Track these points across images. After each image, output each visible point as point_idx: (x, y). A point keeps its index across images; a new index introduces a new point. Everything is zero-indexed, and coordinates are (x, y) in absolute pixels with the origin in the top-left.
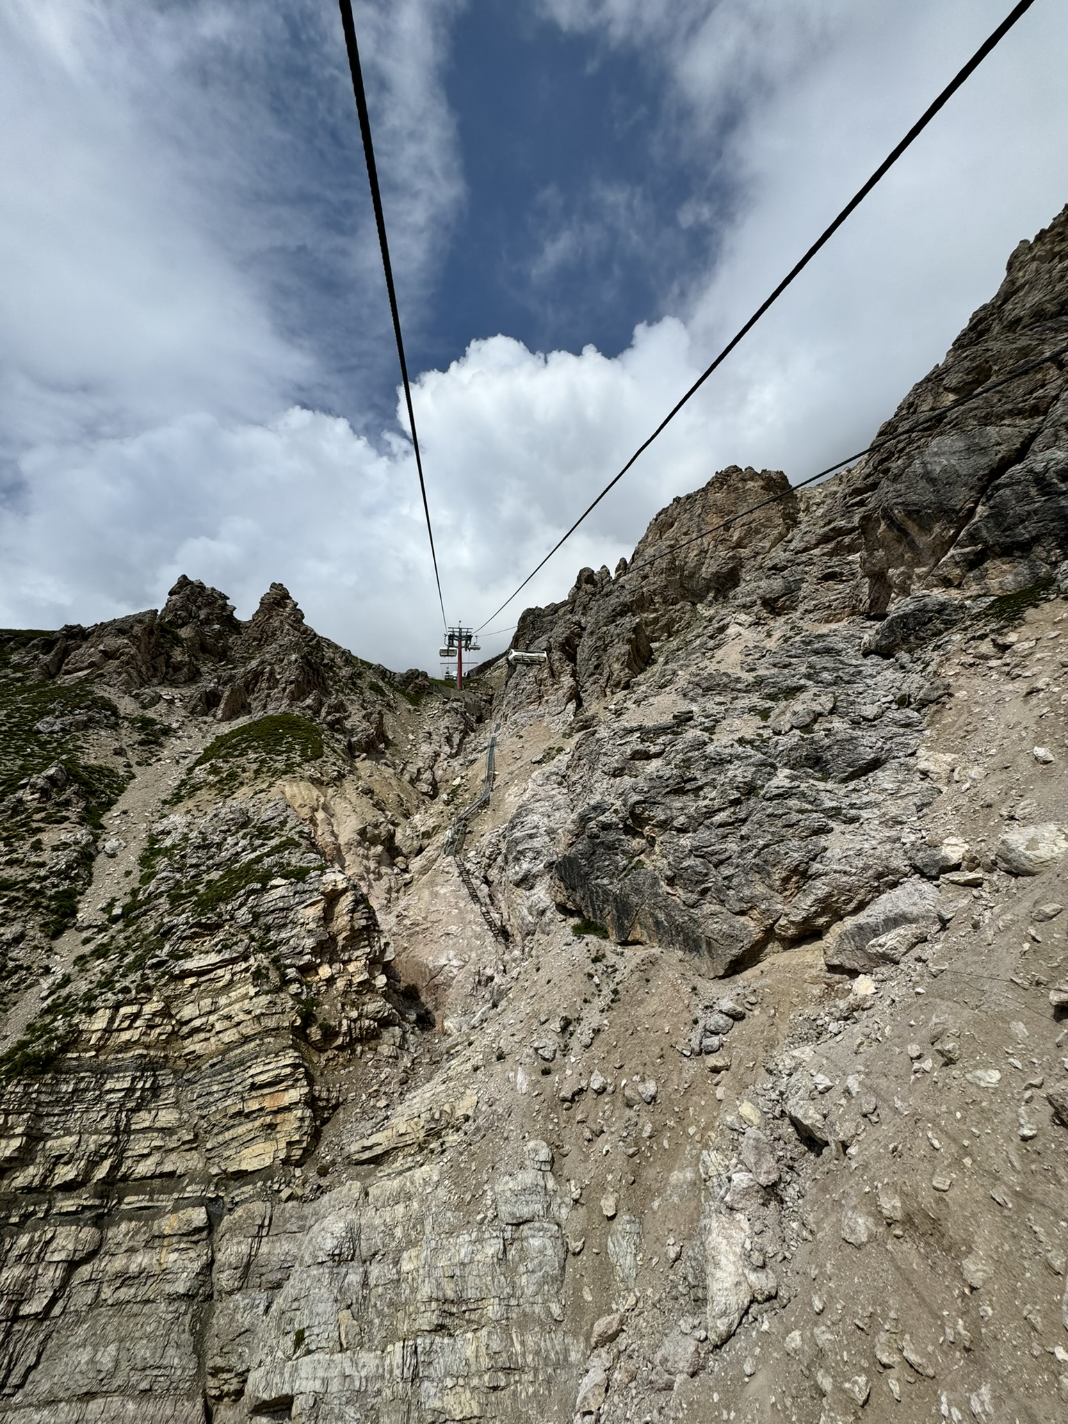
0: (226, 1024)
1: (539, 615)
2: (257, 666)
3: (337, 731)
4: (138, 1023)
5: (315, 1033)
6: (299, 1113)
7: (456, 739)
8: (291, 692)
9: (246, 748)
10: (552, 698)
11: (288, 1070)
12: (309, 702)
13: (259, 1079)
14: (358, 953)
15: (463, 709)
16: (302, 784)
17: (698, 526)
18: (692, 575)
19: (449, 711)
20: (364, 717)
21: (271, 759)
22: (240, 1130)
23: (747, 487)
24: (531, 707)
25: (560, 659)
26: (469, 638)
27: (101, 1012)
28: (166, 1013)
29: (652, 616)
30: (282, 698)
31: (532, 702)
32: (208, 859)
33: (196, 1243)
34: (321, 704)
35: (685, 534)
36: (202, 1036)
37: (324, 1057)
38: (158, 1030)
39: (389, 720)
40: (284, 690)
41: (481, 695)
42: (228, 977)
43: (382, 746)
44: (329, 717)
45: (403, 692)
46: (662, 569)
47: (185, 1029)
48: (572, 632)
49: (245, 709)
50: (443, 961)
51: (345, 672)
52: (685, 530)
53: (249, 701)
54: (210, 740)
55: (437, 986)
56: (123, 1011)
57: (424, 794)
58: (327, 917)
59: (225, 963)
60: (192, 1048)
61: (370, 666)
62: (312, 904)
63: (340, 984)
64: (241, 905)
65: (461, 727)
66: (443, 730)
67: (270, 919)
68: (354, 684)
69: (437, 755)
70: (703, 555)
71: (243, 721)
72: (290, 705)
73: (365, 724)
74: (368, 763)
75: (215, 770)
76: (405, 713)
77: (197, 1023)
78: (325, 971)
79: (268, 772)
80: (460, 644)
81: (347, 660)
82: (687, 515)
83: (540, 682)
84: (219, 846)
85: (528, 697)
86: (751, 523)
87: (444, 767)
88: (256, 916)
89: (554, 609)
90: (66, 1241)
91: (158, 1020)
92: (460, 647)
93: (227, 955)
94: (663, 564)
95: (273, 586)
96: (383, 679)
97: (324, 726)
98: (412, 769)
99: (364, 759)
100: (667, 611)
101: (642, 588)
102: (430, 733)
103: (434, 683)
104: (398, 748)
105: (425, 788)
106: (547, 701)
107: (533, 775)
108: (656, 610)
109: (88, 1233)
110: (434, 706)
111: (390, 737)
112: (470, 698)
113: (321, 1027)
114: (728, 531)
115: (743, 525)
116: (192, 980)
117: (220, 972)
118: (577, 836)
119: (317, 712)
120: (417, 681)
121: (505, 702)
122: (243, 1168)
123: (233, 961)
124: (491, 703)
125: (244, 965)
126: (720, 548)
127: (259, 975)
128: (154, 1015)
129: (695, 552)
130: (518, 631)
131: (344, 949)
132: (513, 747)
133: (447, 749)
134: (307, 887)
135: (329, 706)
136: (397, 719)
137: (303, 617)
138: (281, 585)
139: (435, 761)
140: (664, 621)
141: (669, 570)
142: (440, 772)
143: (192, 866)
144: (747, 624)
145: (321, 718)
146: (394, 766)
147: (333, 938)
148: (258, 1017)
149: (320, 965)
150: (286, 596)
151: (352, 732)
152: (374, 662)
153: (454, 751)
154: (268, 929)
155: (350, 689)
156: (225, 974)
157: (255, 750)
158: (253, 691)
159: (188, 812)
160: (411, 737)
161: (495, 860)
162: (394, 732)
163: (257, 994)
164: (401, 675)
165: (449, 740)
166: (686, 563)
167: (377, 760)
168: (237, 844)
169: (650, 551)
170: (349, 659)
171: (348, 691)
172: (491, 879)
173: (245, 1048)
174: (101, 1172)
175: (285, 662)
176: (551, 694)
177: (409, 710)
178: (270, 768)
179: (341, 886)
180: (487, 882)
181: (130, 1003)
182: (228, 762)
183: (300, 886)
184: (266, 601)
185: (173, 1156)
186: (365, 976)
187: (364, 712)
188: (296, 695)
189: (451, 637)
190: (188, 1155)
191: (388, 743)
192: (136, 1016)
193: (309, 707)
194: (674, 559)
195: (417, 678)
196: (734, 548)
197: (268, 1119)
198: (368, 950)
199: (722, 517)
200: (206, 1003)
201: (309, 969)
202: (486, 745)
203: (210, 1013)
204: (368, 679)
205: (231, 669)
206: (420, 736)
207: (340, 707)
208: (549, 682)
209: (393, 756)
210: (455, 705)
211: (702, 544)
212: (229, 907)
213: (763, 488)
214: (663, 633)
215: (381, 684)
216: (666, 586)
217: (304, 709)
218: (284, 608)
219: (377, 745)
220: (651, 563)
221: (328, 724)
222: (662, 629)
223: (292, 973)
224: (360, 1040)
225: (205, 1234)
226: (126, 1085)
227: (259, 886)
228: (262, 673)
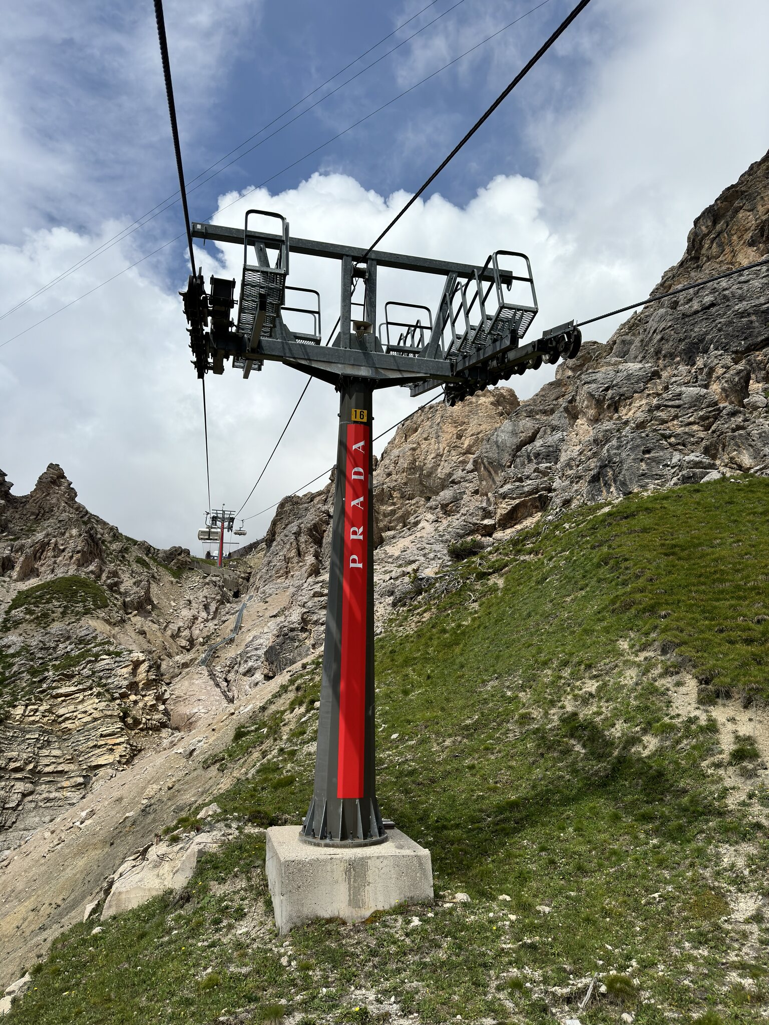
0: (83, 715)
1: (297, 503)
2: (44, 538)
3: (115, 591)
4: (37, 714)
5: (130, 720)
6: (125, 745)
7: (213, 607)
8: (78, 560)
9: (50, 598)
10: (297, 573)
11: (119, 730)
12: (91, 568)
13: (104, 733)
14: (150, 692)
15: (221, 584)
16: (98, 621)
17: (436, 433)
18: (429, 475)
19: (208, 584)
20: (134, 584)
21: (72, 606)
22: (96, 752)
23: (479, 402)
24: (279, 581)
25: (306, 542)
26: (232, 520)
27: (19, 707)
28: (49, 711)
29: (390, 509)
30: (69, 565)
31: (280, 577)
32: (49, 655)
33: (79, 789)
34: (102, 571)
35: (426, 439)
36: (70, 721)
37: (133, 732)
38: (47, 718)
39: (154, 589)
40: (71, 557)
41: (241, 571)
42: (81, 697)
43: (149, 607)
44: (109, 581)
45: (166, 567)
46: (404, 469)
47: (61, 719)
48: (321, 520)
49: (34, 573)
50: (196, 710)
51: (116, 546)
52: (425, 436)
53: (36, 566)
54: (14, 595)
55: (191, 723)
56: (29, 708)
57: (182, 647)
58: (134, 672)
59: (80, 691)
60: (66, 726)
61: (135, 542)
62: (125, 667)
63: (141, 704)
64: (84, 668)
65: (219, 597)
66: (201, 599)
67: (101, 674)
68: (123, 557)
69: (195, 618)
70: (439, 458)
71: (33, 582)
72: (77, 570)
73: (135, 589)
74: (138, 618)
75: (29, 612)
76: (168, 585)
77: (68, 715)
78: (133, 697)
79: (72, 613)
80: (223, 525)
81: (114, 535)
82: (429, 423)
83: (287, 560)
84: (55, 648)
85: (277, 572)
86: (478, 433)
87: (201, 628)
88: (94, 673)
89: (312, 497)
90: (20, 787)
91: (47, 714)
92: (223, 528)
93: (81, 687)
94: (404, 463)
95: (51, 466)
96: (147, 555)
97: (105, 587)
98: (173, 627)
99: (135, 615)
100: (403, 505)
101: (383, 484)
102: (190, 601)
103: (196, 561)
104: (162, 611)
105: (184, 643)
106: (292, 576)
107: (269, 624)
108: (394, 504)
109: (29, 786)
110: (195, 579)
111: (155, 603)
112: (229, 575)
113: (132, 718)
114: (460, 439)
115: (472, 435)
116: (63, 698)
117: (77, 695)
118: (278, 636)
119: (99, 577)
120: (180, 557)
121: (258, 577)
122: (99, 763)
123: (84, 690)
124: (248, 580)
125: (90, 692)
126: (453, 453)
127: (99, 695)
128: (45, 711)
129: (433, 455)
130: (277, 516)
131: (143, 689)
132: (259, 609)
133: (204, 614)
134: (121, 659)
135: (109, 572)
136: (161, 588)
137: (76, 495)
138: (58, 465)
139: (194, 623)
140: (400, 513)
141: (410, 469)
142: (197, 632)
143: (39, 658)
144: (431, 521)
145: (102, 581)
146: (158, 623)
147: (136, 683)
148: (102, 710)
149: (130, 695)
150: (62, 476)
151: (126, 594)
152: (139, 539)
153: (210, 617)
154: (101, 678)
155: (120, 561)
156: (81, 696)
157: (58, 600)
158: (40, 558)
159: (21, 635)
160: (173, 604)
161: (233, 668)
162: (159, 598)
163: (100, 702)
164: (165, 552)
165: (206, 607)
166: (425, 464)
167: (146, 617)
168: (66, 648)
169: (396, 452)
170: (116, 535)
171: (118, 562)
172: (229, 679)
173: (95, 723)
174: (31, 766)
175: (67, 535)
176: (297, 570)
177: (172, 582)
178: (73, 611)
179: (141, 659)
180: (226, 680)
181: (34, 704)
182: (38, 607)
183: (118, 659)
184: (44, 480)
185: (63, 765)
186: (154, 702)
187: (134, 580)
188: (81, 563)
189: (214, 519)
190: (69, 765)
191: (154, 607)
192: (37, 710)
193: (92, 572)
194: (415, 460)
195: (180, 554)
196: (464, 454)
197: (110, 747)
198: (155, 691)
199: (456, 427)
200: (72, 708)
201: (124, 696)
202: (237, 609)
203: (74, 712)
204: (134, 554)
205: (11, 540)
206: (181, 603)
207: (115, 574)
208: (295, 560)
209: (158, 616)
210: (214, 579)
211: (438, 449)
212: (77, 669)
213: (492, 403)
214: (398, 523)
215: (147, 559)
216: (405, 484)
217: (88, 573)
218: (59, 486)
219: (144, 606)
220: (396, 463)
221: (108, 586)
222: (398, 519)
223: (117, 695)
224: (151, 729)
225: (83, 786)
226: (37, 736)
227: (94, 659)
228: (48, 544)
